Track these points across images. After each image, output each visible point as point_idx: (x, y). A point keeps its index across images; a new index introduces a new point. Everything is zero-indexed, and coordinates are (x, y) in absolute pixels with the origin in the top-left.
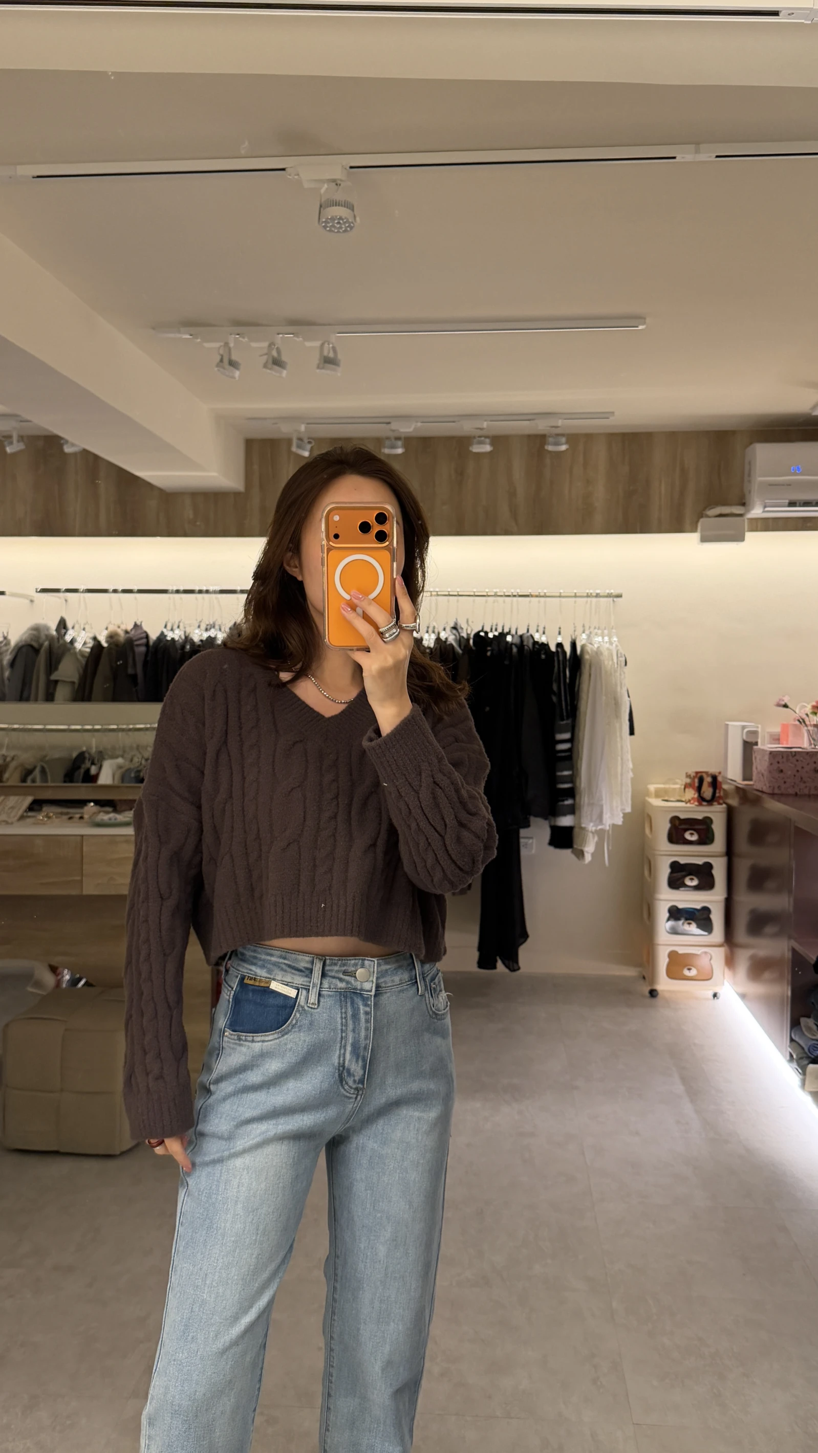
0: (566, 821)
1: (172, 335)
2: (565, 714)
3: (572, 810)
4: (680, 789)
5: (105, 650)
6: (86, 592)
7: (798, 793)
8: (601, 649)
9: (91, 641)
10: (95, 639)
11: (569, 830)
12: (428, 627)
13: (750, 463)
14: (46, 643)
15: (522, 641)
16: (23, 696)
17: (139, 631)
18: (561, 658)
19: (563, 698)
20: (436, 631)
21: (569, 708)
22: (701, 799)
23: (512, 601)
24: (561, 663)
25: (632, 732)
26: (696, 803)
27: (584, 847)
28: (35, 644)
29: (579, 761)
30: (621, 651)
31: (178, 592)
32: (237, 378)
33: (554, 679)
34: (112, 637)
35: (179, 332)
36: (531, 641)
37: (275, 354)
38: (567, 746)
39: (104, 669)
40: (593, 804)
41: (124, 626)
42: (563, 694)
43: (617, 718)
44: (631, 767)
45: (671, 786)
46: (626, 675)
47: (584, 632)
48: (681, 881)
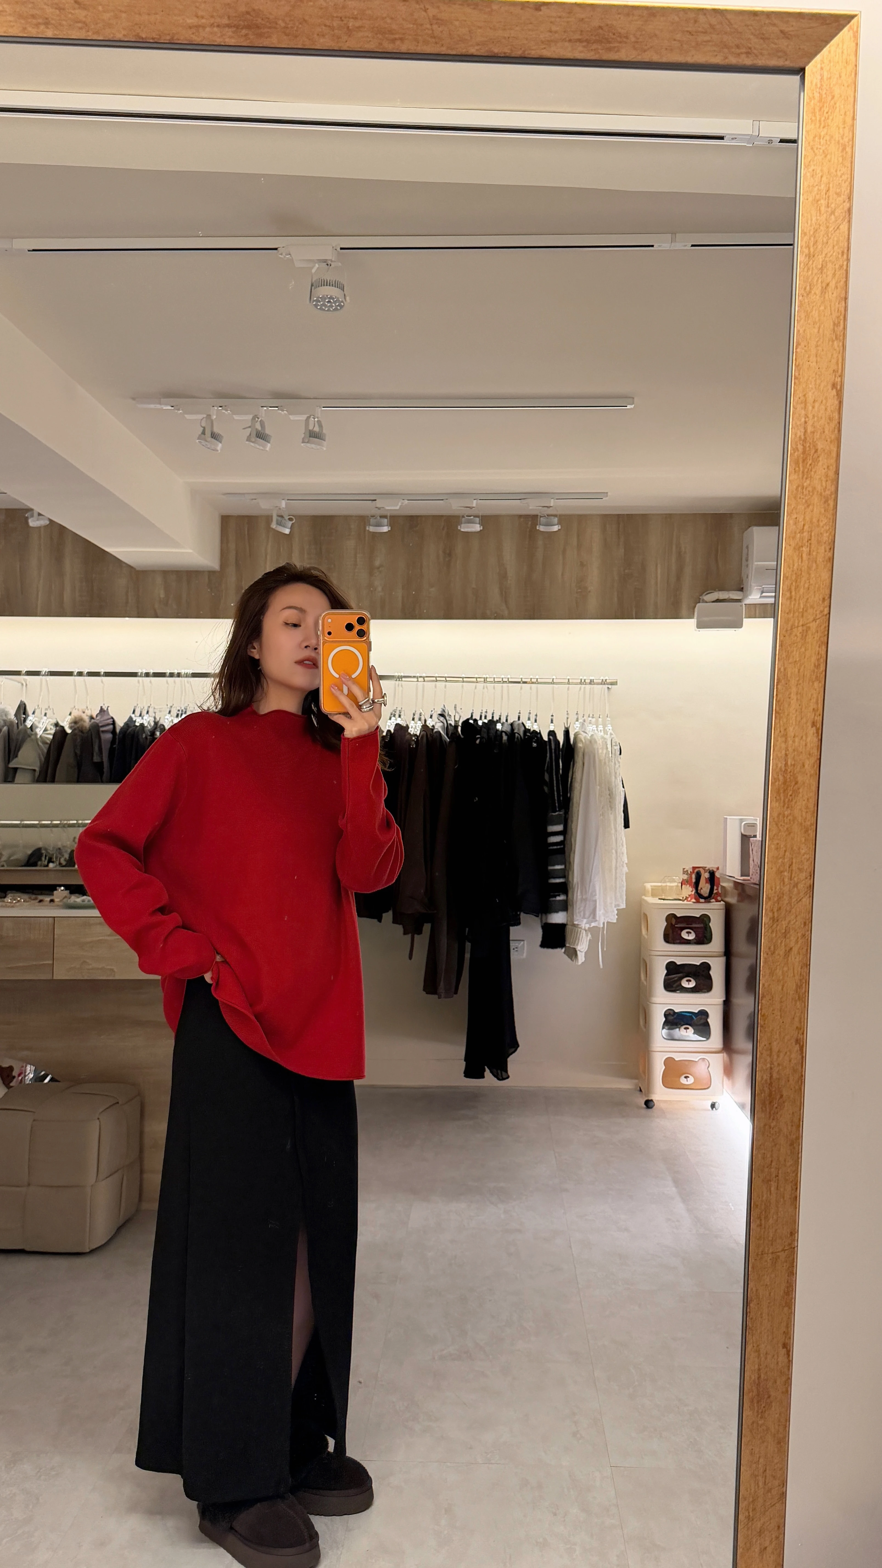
0: (558, 918)
1: (152, 406)
2: (557, 805)
3: (565, 907)
4: (677, 886)
5: (68, 736)
6: (47, 675)
8: (595, 737)
9: (52, 727)
10: (57, 725)
11: (562, 928)
12: (414, 715)
13: (747, 547)
14: (5, 729)
15: (512, 729)
17: (106, 717)
18: (553, 747)
19: (555, 788)
20: (423, 719)
21: (561, 799)
22: (699, 896)
23: (502, 687)
24: (553, 751)
25: (627, 825)
26: (694, 900)
27: (577, 945)
29: (572, 855)
30: (616, 739)
31: (147, 675)
32: (219, 451)
33: (546, 768)
34: (75, 722)
35: (160, 404)
36: (522, 729)
37: (258, 427)
38: (559, 838)
39: (67, 756)
40: (586, 900)
41: (90, 711)
42: (555, 785)
43: (611, 810)
44: (626, 862)
45: (668, 884)
46: (621, 764)
47: (577, 720)
48: (678, 983)
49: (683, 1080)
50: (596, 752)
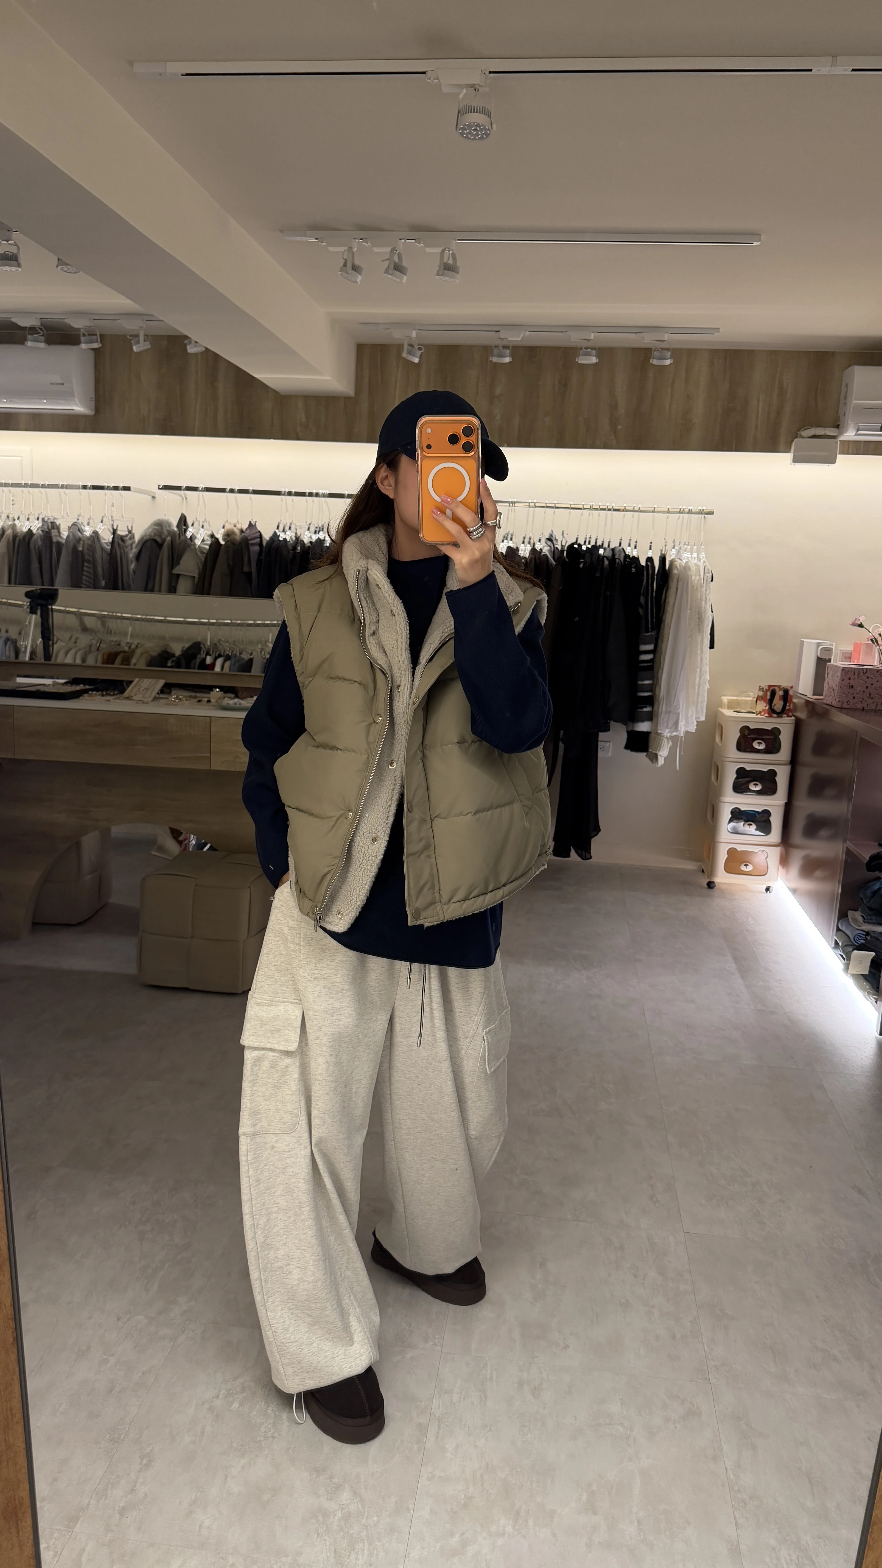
0: (643, 727)
1: (298, 239)
2: (650, 626)
3: (650, 717)
4: (752, 701)
5: (223, 547)
6: (204, 491)
7: (866, 708)
8: (690, 564)
9: (209, 538)
10: (212, 536)
11: (647, 735)
12: (524, 538)
13: (847, 386)
14: (169, 538)
15: (614, 555)
16: (148, 588)
17: (254, 531)
18: (650, 572)
19: (649, 611)
20: (532, 542)
21: (654, 621)
22: (772, 711)
23: (606, 514)
24: (650, 576)
25: (712, 646)
26: (767, 715)
27: (659, 751)
28: (159, 540)
29: (660, 671)
30: (708, 567)
31: (290, 494)
32: (359, 283)
33: (642, 592)
34: (228, 535)
35: (306, 237)
36: (623, 555)
37: (396, 259)
38: (649, 657)
39: (221, 566)
40: (670, 712)
41: (240, 525)
42: (649, 607)
43: (699, 632)
44: (708, 678)
45: (744, 698)
46: (711, 591)
47: (674, 548)
48: (746, 785)
49: (743, 868)
50: (690, 580)
